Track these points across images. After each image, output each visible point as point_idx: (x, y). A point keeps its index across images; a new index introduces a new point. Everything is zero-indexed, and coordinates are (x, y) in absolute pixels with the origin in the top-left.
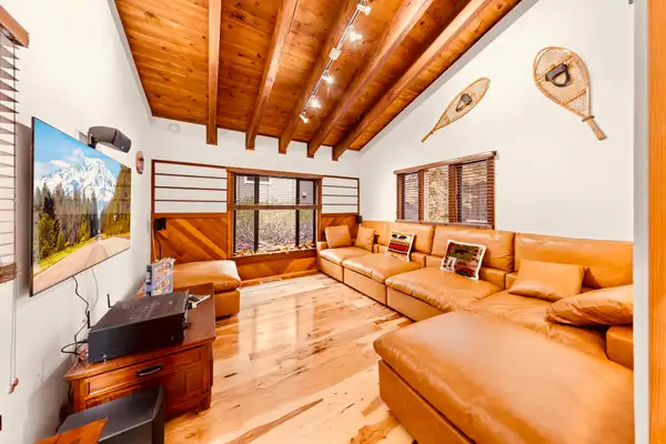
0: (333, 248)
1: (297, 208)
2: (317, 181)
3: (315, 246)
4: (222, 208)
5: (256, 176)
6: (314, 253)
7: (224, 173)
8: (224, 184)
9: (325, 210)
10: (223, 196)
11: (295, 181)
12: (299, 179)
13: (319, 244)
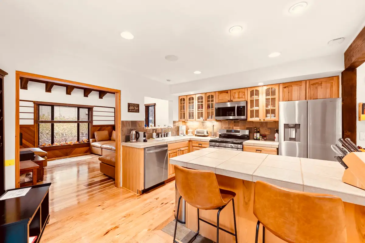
0: (98, 141)
1: (78, 122)
2: (90, 109)
3: (89, 141)
4: (31, 122)
5: (52, 106)
6: (88, 144)
7: (32, 104)
8: (32, 110)
9: (95, 123)
10: (32, 116)
11: (77, 109)
12: (79, 107)
13: (91, 140)
